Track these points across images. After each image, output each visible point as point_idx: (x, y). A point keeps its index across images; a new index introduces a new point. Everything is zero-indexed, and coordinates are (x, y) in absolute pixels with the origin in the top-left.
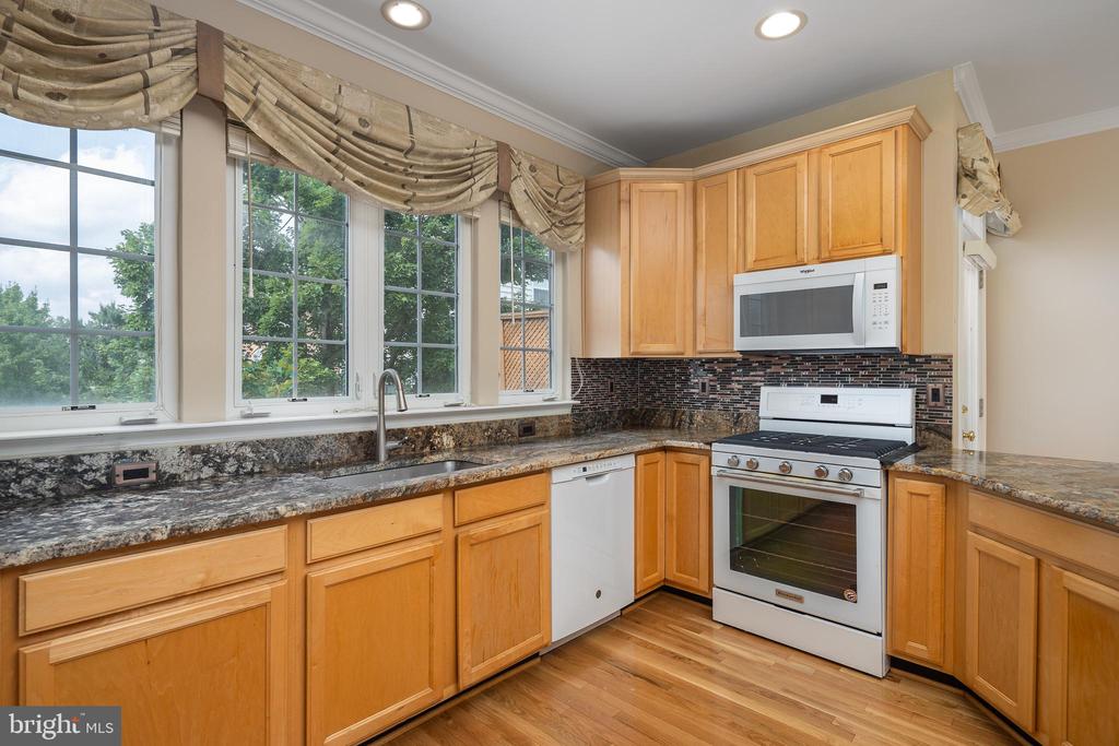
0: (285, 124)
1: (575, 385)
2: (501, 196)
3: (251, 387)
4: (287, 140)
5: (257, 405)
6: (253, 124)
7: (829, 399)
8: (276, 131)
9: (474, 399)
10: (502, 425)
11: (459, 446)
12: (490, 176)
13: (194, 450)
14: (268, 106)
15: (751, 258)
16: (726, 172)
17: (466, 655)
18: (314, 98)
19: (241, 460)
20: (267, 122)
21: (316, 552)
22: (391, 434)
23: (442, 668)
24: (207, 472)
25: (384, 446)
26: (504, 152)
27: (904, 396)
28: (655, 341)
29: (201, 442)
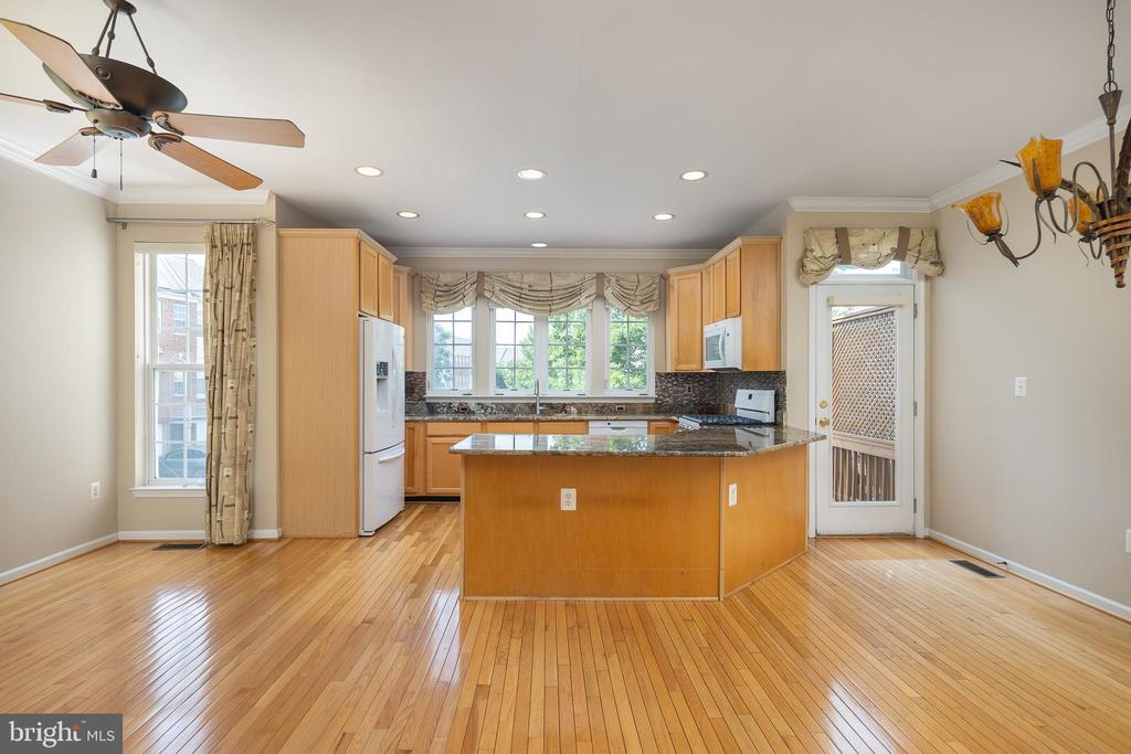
0: (502, 296)
2: (601, 297)
4: (503, 302)
6: (493, 299)
7: (750, 396)
8: (500, 300)
10: (604, 405)
12: (593, 290)
13: (479, 404)
14: (496, 293)
15: (715, 315)
16: (710, 266)
19: (492, 408)
20: (497, 297)
22: (541, 405)
24: (483, 411)
25: (539, 408)
26: (600, 277)
27: (769, 395)
28: (686, 363)
29: (481, 401)
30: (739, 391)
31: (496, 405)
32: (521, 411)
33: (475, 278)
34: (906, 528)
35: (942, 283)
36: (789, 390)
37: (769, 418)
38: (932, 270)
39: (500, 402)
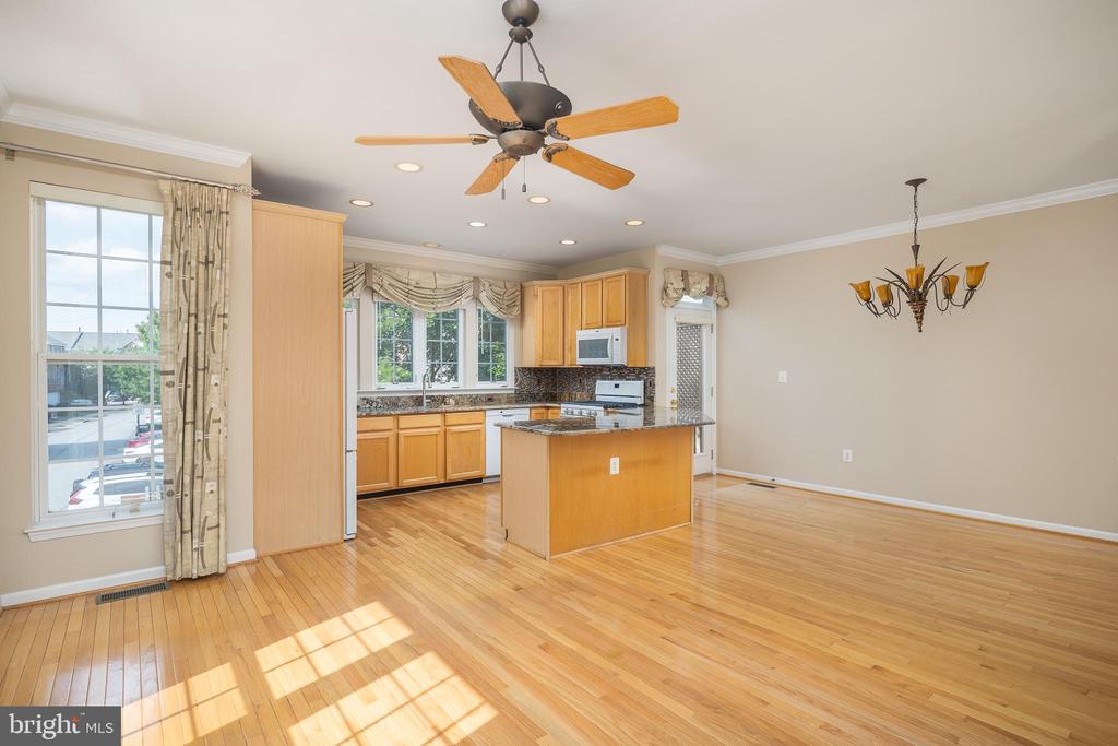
0: (391, 291)
1: (516, 380)
2: (477, 299)
3: (380, 379)
4: (391, 296)
5: (382, 385)
6: (381, 292)
7: (617, 386)
8: (388, 294)
9: (465, 385)
10: (477, 396)
11: (457, 404)
12: (470, 292)
13: (364, 399)
14: (386, 286)
15: (584, 322)
16: (577, 283)
17: (449, 470)
18: (400, 279)
19: (377, 403)
20: (386, 291)
21: (401, 426)
22: (427, 397)
23: (441, 472)
24: (368, 406)
25: (425, 401)
26: (476, 280)
27: (639, 384)
28: (550, 360)
29: (366, 396)
30: (598, 382)
31: (382, 399)
32: (405, 405)
33: (362, 270)
34: (707, 470)
35: (726, 312)
36: (658, 380)
37: (640, 401)
38: (721, 301)
39: (386, 395)
